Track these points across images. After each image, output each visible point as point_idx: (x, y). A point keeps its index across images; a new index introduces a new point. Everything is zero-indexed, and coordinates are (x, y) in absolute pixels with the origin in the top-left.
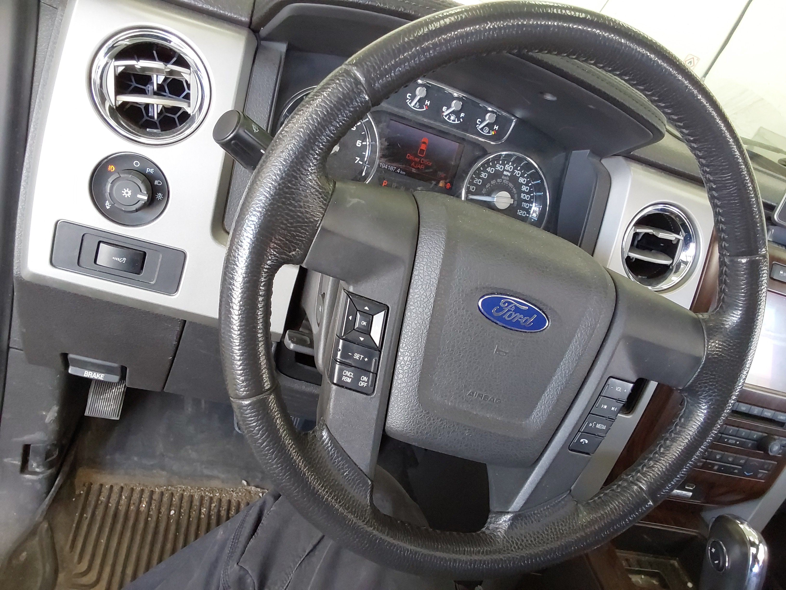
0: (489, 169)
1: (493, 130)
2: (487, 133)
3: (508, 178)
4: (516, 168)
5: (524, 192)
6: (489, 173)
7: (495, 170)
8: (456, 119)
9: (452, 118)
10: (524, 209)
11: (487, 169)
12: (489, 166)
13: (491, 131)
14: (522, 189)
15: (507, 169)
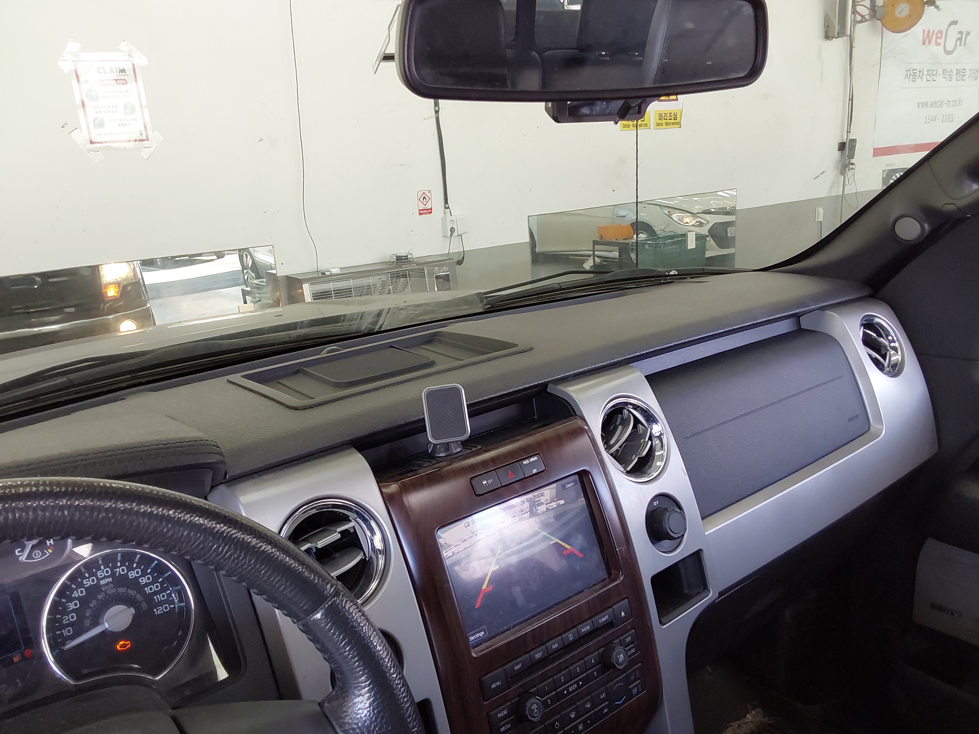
0: (75, 594)
1: (47, 548)
2: (41, 557)
3: (112, 585)
4: (114, 567)
5: (147, 585)
6: (79, 599)
7: (85, 588)
10: (161, 603)
11: (73, 596)
12: (72, 591)
13: (45, 551)
14: (142, 584)
15: (103, 576)
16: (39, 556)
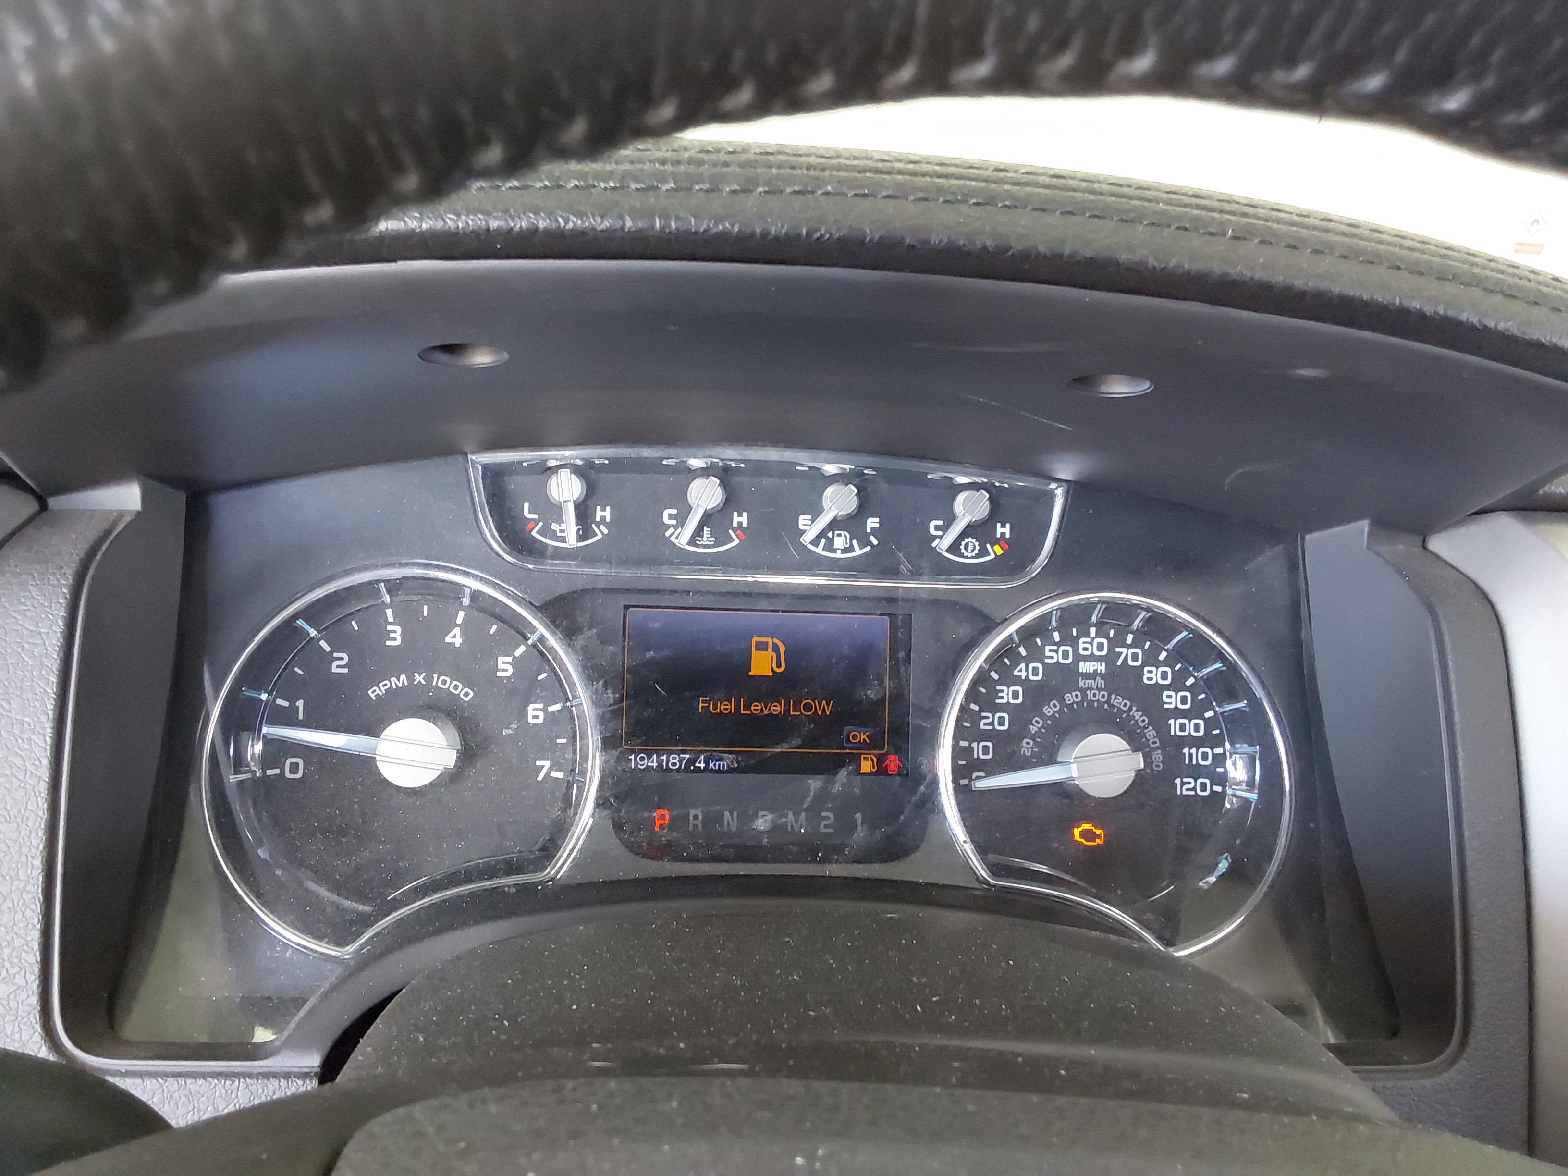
0: (1020, 672)
1: (995, 542)
2: (978, 556)
3: (1101, 682)
4: (1117, 641)
5: (1177, 713)
6: (1025, 683)
7: (1045, 666)
8: (855, 542)
9: (840, 542)
10: (1196, 772)
11: (1016, 673)
12: (1017, 660)
13: (988, 546)
14: (1166, 706)
15: (1088, 653)
16: (974, 554)
